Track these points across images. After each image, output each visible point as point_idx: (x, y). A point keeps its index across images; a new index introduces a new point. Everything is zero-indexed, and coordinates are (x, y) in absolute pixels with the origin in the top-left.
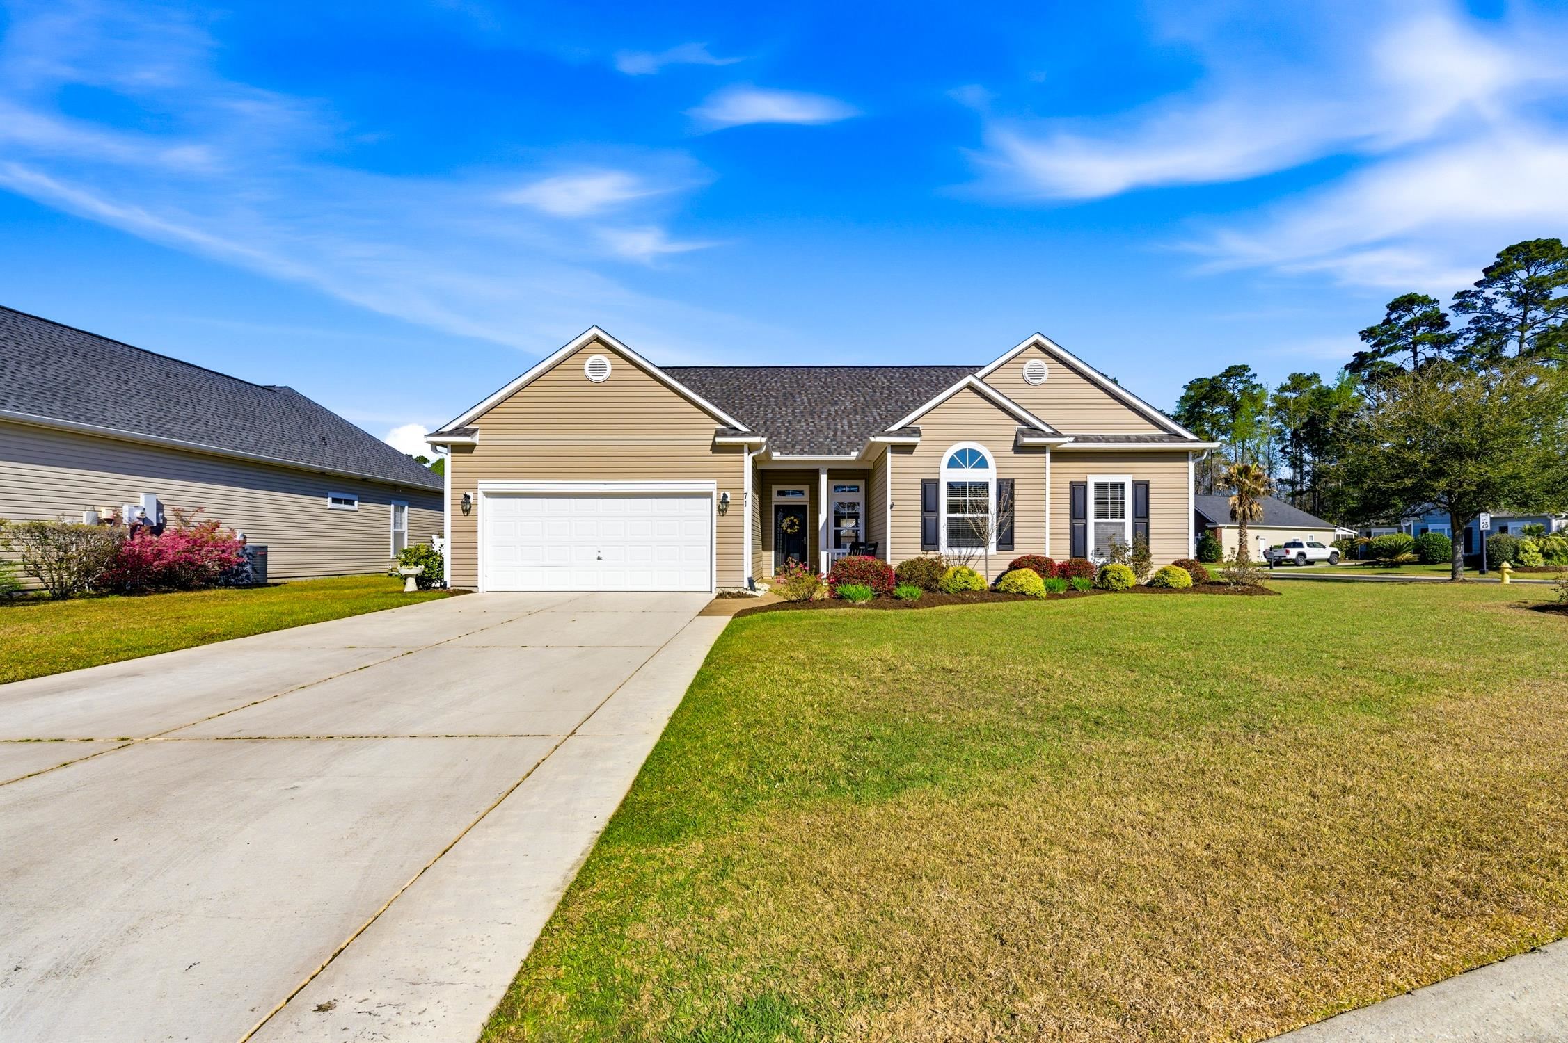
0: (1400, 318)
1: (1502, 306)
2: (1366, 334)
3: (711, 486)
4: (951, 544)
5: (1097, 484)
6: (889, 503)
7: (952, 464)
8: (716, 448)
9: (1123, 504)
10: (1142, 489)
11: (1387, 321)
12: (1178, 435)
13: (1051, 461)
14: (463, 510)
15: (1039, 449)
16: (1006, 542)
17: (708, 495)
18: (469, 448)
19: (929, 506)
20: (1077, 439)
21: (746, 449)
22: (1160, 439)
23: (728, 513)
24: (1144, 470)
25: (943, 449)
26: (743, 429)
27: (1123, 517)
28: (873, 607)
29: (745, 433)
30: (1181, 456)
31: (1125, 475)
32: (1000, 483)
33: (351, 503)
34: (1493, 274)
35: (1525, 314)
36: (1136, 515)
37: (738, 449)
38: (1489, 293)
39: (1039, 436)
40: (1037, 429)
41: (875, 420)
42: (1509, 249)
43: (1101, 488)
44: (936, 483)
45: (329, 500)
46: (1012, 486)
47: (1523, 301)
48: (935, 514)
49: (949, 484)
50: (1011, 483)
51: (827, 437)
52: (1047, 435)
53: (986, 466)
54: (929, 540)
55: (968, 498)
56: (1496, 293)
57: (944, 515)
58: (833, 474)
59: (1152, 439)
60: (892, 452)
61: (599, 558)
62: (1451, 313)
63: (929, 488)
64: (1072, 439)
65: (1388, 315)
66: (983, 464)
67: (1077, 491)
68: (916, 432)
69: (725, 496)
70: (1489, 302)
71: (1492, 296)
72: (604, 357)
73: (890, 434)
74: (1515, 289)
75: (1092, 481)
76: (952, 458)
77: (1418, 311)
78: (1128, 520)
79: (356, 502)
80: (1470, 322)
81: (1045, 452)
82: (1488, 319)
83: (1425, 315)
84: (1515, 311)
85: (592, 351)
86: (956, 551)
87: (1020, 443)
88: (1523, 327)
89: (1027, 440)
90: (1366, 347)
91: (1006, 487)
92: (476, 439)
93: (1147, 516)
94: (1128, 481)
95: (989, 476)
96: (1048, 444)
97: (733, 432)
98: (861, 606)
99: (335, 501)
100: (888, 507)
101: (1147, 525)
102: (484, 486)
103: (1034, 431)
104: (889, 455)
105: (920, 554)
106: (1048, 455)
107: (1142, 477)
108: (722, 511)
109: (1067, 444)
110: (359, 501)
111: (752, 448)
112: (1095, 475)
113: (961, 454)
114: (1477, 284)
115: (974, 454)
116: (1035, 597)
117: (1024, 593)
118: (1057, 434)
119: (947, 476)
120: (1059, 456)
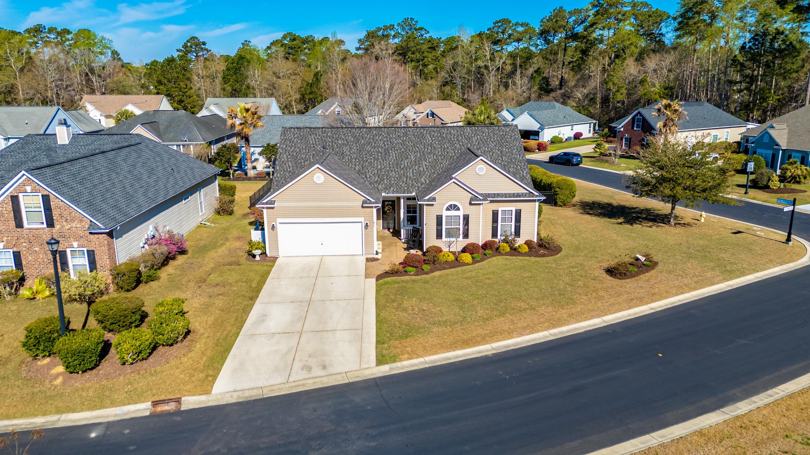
3: (362, 220)
4: (446, 237)
6: (425, 223)
7: (447, 209)
8: (363, 207)
9: (511, 217)
10: (518, 213)
12: (533, 194)
14: (272, 230)
15: (478, 204)
16: (466, 236)
17: (360, 222)
18: (272, 208)
19: (439, 224)
20: (494, 196)
21: (374, 207)
22: (525, 195)
23: (368, 228)
24: (519, 206)
25: (444, 204)
26: (373, 200)
27: (511, 222)
28: (415, 275)
29: (374, 202)
30: (534, 201)
31: (513, 207)
32: (464, 215)
36: (516, 221)
37: (371, 207)
39: (478, 200)
40: (477, 197)
41: (424, 169)
43: (503, 211)
44: (442, 216)
48: (441, 227)
49: (446, 216)
50: (467, 216)
51: (403, 182)
52: (481, 200)
54: (439, 237)
55: (453, 221)
57: (444, 227)
59: (522, 195)
60: (426, 207)
61: (322, 244)
63: (439, 219)
66: (458, 209)
67: (495, 214)
68: (434, 199)
69: (367, 223)
72: (321, 174)
73: (425, 200)
75: (500, 209)
76: (447, 207)
78: (513, 223)
81: (480, 205)
85: (316, 172)
86: (448, 239)
87: (471, 202)
89: (473, 202)
91: (466, 218)
94: (514, 209)
95: (460, 213)
96: (481, 203)
97: (369, 201)
98: (412, 275)
99: (185, 199)
101: (520, 224)
102: (279, 220)
105: (435, 242)
106: (482, 206)
107: (519, 208)
108: (366, 228)
109: (488, 202)
111: (376, 207)
112: (501, 208)
113: (451, 206)
115: (455, 206)
116: (468, 264)
118: (484, 199)
119: (446, 213)
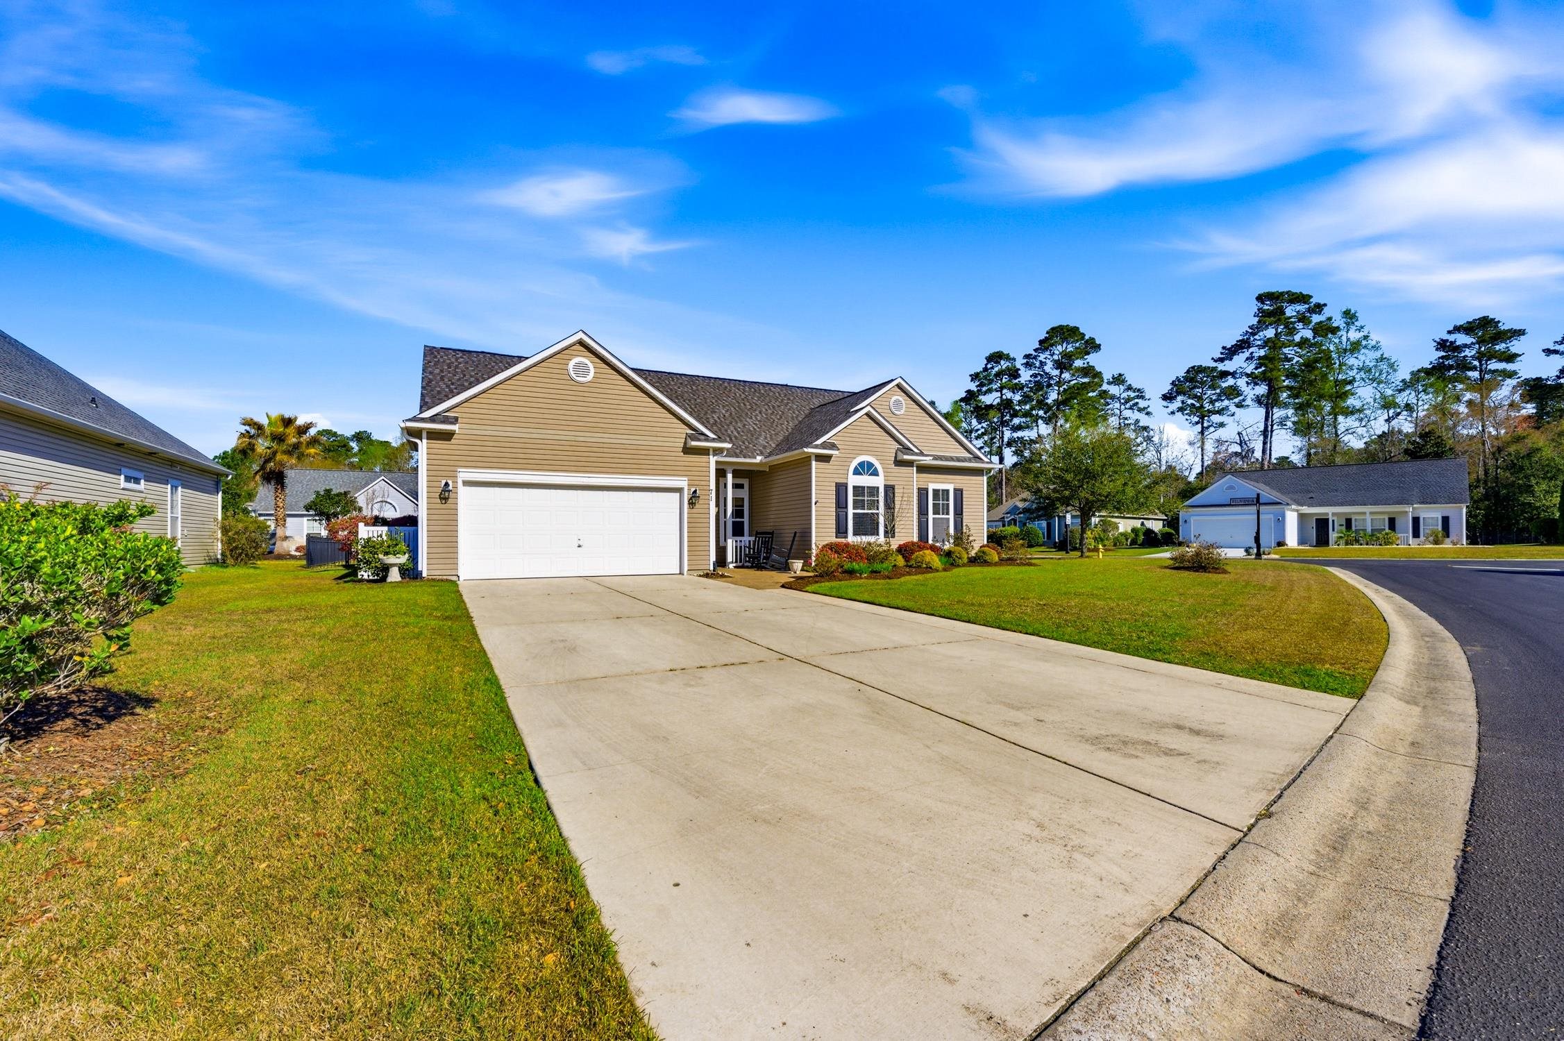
0: (992, 368)
1: (1049, 368)
2: (975, 377)
3: (682, 482)
4: (855, 534)
5: (934, 490)
6: (814, 501)
7: (856, 472)
8: (687, 450)
9: (948, 505)
10: (959, 493)
11: (985, 369)
12: (979, 458)
13: (917, 473)
14: (441, 498)
15: (909, 464)
17: (679, 490)
18: (448, 436)
19: (841, 504)
20: (936, 458)
21: (711, 452)
22: (970, 460)
23: (697, 506)
24: (960, 480)
25: (849, 460)
26: (712, 435)
27: (948, 514)
29: (714, 439)
30: (978, 472)
31: (948, 484)
32: (886, 487)
33: (137, 481)
34: (1045, 345)
35: (1061, 375)
36: (956, 513)
37: (704, 452)
38: (1042, 357)
39: (912, 455)
40: (909, 449)
42: (1053, 329)
43: (936, 492)
44: (846, 486)
45: (122, 477)
46: (894, 489)
47: (1060, 365)
48: (845, 510)
49: (854, 487)
50: (893, 487)
52: (916, 454)
53: (877, 475)
54: (841, 530)
55: (866, 498)
56: (1045, 358)
57: (851, 511)
58: (736, 474)
59: (964, 460)
60: (816, 461)
61: (579, 546)
62: (1022, 368)
63: (841, 489)
64: (931, 458)
65: (986, 365)
66: (875, 473)
67: (923, 493)
68: (833, 446)
69: (694, 491)
70: (1042, 364)
71: (1044, 360)
72: (587, 360)
73: (816, 447)
74: (1056, 357)
75: (931, 487)
76: (856, 468)
77: (1004, 364)
78: (951, 516)
79: (142, 481)
80: (1031, 376)
81: (913, 466)
82: (1041, 375)
83: (1008, 368)
84: (1057, 372)
85: (575, 353)
86: (859, 538)
87: (898, 458)
88: (1059, 384)
90: (973, 387)
91: (890, 489)
92: (455, 428)
93: (962, 514)
94: (951, 487)
95: (879, 482)
96: (915, 461)
97: (702, 437)
99: (128, 479)
100: (813, 503)
101: (962, 519)
102: (464, 474)
103: (907, 450)
104: (814, 463)
105: (834, 540)
106: (915, 468)
107: (959, 486)
108: (692, 504)
109: (928, 461)
110: (145, 481)
111: (717, 451)
112: (935, 484)
113: (861, 464)
114: (1036, 350)
115: (870, 465)
117: (931, 568)
118: (922, 454)
119: (853, 481)
120: (923, 469)
